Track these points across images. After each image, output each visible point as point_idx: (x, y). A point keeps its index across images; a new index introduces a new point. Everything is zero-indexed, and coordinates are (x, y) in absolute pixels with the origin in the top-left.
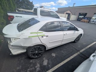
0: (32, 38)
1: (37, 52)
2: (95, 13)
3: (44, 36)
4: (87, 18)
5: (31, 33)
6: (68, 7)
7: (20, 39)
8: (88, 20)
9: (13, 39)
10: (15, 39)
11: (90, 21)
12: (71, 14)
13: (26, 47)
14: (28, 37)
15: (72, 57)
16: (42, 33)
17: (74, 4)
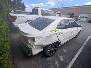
0: (53, 35)
1: (52, 49)
2: (80, 13)
3: (60, 33)
4: (75, 17)
5: (51, 31)
6: (57, 8)
7: (43, 37)
8: (76, 19)
9: (37, 38)
10: (39, 38)
11: (77, 19)
12: (61, 14)
13: (46, 45)
14: (49, 35)
15: (80, 51)
16: (59, 30)
17: (62, 5)
